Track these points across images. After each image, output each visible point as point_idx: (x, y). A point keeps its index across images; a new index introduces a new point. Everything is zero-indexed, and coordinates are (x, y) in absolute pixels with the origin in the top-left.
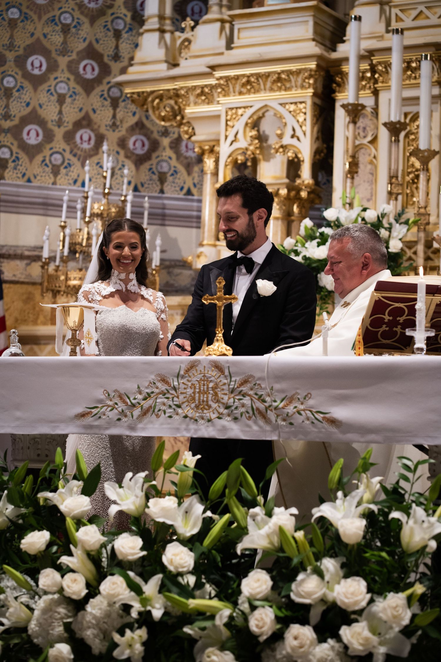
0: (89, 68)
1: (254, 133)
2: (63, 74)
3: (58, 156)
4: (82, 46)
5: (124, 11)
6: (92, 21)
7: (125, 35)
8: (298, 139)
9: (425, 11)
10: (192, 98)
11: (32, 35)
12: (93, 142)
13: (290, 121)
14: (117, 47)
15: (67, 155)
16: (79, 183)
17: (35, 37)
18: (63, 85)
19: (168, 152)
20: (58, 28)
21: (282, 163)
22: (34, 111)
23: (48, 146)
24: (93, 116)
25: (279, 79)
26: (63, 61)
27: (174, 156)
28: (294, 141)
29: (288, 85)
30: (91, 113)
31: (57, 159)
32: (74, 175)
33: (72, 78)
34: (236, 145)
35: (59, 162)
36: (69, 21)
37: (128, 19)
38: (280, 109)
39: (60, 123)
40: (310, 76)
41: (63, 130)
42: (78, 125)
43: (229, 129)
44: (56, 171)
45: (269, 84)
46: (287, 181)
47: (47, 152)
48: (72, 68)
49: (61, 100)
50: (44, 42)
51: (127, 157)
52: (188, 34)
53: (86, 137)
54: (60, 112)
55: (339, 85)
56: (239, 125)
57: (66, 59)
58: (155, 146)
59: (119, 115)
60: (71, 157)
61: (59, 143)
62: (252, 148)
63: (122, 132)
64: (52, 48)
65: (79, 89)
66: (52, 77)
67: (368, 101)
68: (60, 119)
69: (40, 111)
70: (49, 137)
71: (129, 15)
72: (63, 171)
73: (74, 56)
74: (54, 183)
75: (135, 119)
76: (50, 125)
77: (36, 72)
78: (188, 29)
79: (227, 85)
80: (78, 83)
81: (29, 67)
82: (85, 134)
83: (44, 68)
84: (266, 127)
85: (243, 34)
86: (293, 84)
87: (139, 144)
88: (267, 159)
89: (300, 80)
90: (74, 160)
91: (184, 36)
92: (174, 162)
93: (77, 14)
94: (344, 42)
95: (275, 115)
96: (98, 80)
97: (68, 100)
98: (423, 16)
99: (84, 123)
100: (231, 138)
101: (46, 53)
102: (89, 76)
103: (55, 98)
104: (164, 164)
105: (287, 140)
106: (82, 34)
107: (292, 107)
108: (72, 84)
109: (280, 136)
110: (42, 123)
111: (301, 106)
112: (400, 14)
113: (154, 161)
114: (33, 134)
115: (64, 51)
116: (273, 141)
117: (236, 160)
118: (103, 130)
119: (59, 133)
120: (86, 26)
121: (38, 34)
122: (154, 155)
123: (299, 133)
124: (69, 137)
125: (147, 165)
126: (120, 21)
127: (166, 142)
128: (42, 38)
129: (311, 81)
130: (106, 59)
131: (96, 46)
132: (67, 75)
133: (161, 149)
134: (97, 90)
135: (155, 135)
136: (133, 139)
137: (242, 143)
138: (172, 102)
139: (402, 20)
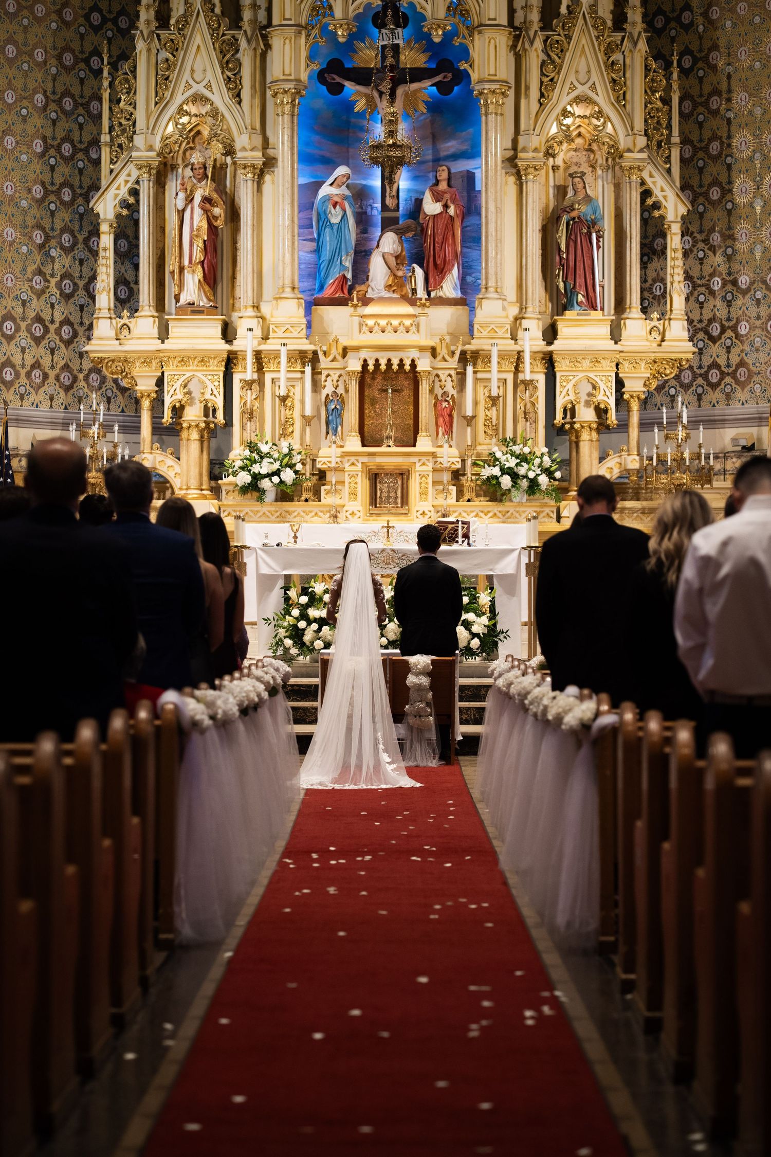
0: (37, 329)
1: (185, 390)
2: (23, 333)
3: (23, 388)
4: (33, 314)
5: (55, 290)
6: (38, 298)
7: (56, 307)
8: (215, 396)
9: (290, 328)
10: (137, 364)
11: (6, 308)
12: (41, 378)
13: (210, 386)
14: (52, 314)
15: (28, 387)
16: (35, 405)
17: (7, 309)
18: (23, 341)
19: (83, 383)
20: (20, 303)
21: (201, 408)
22: (8, 359)
23: (17, 382)
24: (41, 361)
25: (202, 361)
26: (23, 325)
27: (86, 386)
28: (213, 397)
29: (208, 364)
30: (40, 359)
31: (22, 390)
32: (32, 400)
33: (29, 336)
34: (174, 397)
35: (23, 392)
36: (25, 298)
37: (58, 296)
38: (203, 378)
39: (23, 366)
40: (223, 360)
41: (25, 371)
42: (33, 367)
43: (170, 387)
44: (22, 398)
45: (196, 363)
46: (205, 419)
47: (17, 386)
48: (29, 330)
49: (23, 350)
50: (13, 312)
51: (60, 387)
52: (125, 320)
53: (37, 375)
54: (23, 359)
55: (235, 365)
56: (177, 385)
57: (25, 323)
58: (75, 379)
59: (55, 360)
60: (30, 388)
61: (23, 380)
62: (185, 399)
63: (57, 371)
64: (17, 316)
65: (33, 343)
66: (18, 335)
67: (255, 376)
68: (23, 363)
69: (12, 359)
70: (17, 375)
71: (58, 292)
72: (26, 397)
73: (29, 321)
74: (21, 406)
75: (63, 362)
76: (18, 368)
77: (9, 332)
78: (125, 317)
79: (169, 361)
80: (32, 339)
81: (5, 330)
82: (37, 373)
83: (13, 330)
84: (191, 386)
85: (174, 330)
86: (211, 363)
87: (66, 378)
88: (191, 405)
89: (216, 362)
90: (32, 390)
91: (123, 321)
92: (86, 390)
93: (30, 293)
94: (235, 339)
95: (199, 381)
96: (43, 337)
97: (27, 351)
98: (288, 331)
99: (36, 365)
100: (171, 392)
101: (13, 319)
102: (38, 334)
103: (20, 349)
104: (81, 391)
105: (208, 396)
106: (33, 306)
107: (210, 377)
108: (29, 340)
109: (203, 394)
110: (13, 366)
111: (216, 377)
112: (275, 329)
113: (75, 389)
114: (8, 373)
115: (24, 319)
116: (196, 395)
117: (175, 406)
118: (46, 370)
119: (23, 372)
120: (35, 301)
121: (9, 307)
122: (75, 386)
123: (215, 392)
124: (28, 375)
125: (71, 392)
126: (53, 297)
127: (81, 376)
128: (11, 309)
129: (224, 363)
130: (47, 323)
131: (41, 314)
132: (26, 334)
133: (79, 381)
134: (43, 344)
135: (75, 372)
136: (63, 375)
137: (180, 396)
138: (121, 364)
139: (276, 332)
